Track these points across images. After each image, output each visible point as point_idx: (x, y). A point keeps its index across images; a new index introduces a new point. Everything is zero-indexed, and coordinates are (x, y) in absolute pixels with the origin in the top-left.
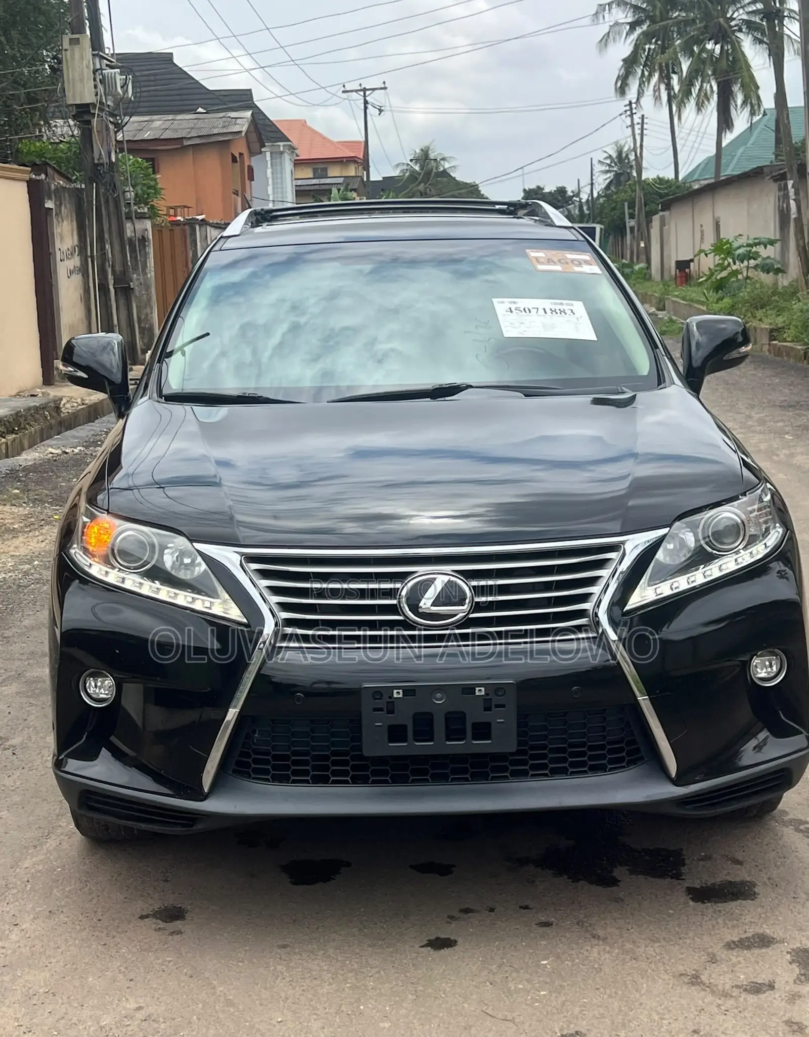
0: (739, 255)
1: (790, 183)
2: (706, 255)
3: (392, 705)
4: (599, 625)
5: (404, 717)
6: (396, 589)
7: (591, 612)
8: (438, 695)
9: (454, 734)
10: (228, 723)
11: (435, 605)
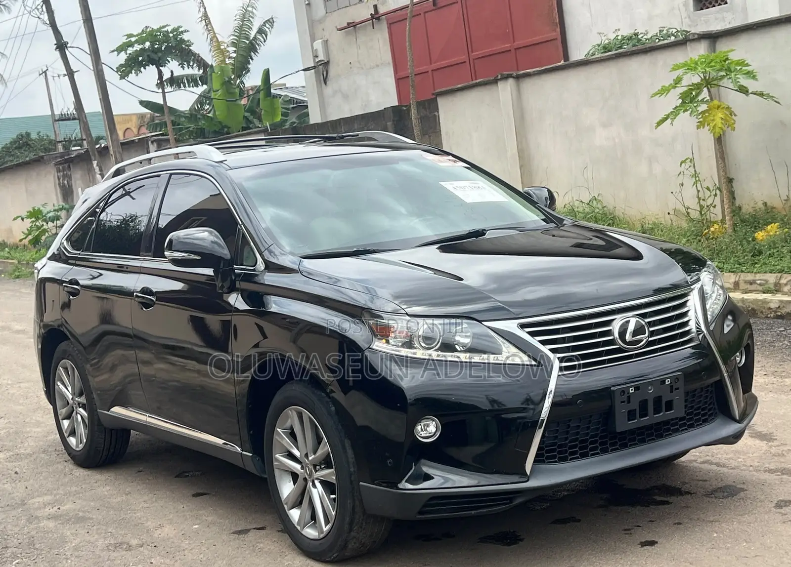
0: (50, 217)
1: (95, 163)
2: (23, 219)
3: (629, 397)
4: (700, 337)
5: (635, 405)
6: (611, 330)
7: (694, 330)
8: (650, 388)
9: (657, 410)
10: (540, 428)
11: (633, 337)
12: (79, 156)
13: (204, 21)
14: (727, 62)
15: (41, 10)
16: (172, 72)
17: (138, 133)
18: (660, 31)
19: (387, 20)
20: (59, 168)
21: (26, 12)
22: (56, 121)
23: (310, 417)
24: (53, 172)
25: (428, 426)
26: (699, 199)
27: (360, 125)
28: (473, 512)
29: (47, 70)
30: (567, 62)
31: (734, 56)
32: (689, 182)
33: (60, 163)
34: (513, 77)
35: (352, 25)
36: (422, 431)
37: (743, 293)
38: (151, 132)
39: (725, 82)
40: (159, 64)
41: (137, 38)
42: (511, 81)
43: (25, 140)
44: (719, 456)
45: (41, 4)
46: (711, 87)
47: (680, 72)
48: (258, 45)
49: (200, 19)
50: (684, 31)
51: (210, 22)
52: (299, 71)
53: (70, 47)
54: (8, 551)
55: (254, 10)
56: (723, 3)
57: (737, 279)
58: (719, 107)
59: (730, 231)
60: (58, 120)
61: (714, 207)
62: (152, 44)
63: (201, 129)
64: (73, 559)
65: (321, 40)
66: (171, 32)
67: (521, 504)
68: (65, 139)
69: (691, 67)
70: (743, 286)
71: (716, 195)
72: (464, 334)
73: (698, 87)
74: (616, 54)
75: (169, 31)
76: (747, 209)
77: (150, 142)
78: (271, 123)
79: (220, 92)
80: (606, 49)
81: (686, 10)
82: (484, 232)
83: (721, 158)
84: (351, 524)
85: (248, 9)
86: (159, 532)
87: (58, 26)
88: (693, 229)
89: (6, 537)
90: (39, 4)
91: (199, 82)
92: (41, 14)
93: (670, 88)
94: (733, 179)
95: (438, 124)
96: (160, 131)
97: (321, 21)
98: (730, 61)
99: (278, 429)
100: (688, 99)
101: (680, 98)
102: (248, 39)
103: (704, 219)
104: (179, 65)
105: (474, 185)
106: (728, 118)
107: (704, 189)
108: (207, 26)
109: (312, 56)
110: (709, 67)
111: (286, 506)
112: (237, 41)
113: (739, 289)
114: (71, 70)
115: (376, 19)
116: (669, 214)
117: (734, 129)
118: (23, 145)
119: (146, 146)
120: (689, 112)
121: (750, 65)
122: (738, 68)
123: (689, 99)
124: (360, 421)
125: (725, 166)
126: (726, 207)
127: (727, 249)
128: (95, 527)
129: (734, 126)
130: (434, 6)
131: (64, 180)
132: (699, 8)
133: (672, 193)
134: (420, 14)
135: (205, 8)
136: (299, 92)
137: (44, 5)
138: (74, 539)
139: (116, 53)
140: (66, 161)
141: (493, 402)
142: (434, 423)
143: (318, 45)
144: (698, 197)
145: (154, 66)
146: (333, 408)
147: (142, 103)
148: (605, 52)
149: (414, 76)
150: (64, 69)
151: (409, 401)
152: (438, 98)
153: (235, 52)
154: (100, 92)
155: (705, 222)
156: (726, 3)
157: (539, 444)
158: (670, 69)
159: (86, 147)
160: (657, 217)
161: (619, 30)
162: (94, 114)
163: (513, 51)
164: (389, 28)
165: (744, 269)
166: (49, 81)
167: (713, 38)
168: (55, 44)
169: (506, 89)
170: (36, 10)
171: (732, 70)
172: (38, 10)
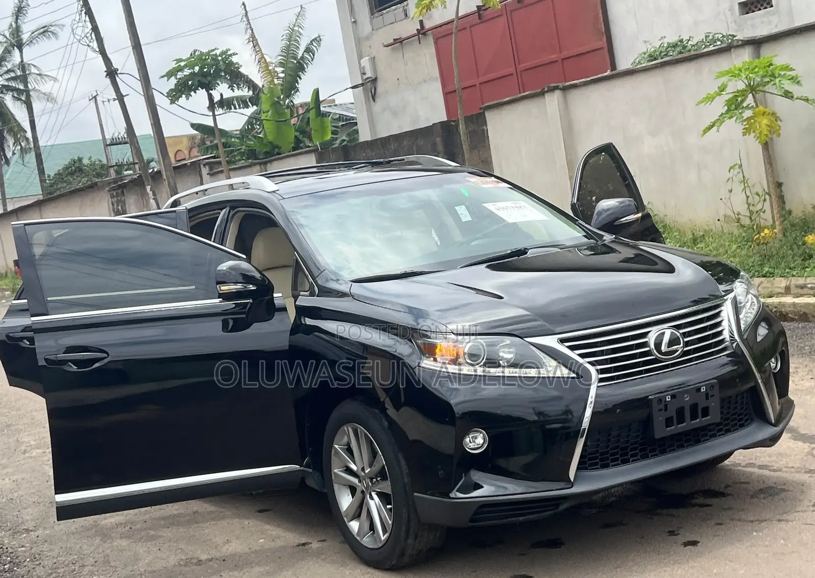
1: (148, 188)
3: (666, 406)
4: (734, 345)
5: (672, 412)
6: (647, 341)
7: (728, 339)
8: (686, 396)
9: (694, 417)
10: (582, 437)
11: (668, 348)
12: (133, 182)
13: (251, 43)
14: (771, 67)
15: (90, 38)
16: (221, 95)
17: (190, 157)
18: (706, 36)
19: (434, 36)
20: (113, 194)
21: (75, 40)
22: (107, 145)
23: (365, 433)
24: (107, 198)
25: (476, 438)
26: (749, 205)
27: (409, 141)
28: (521, 518)
29: (97, 95)
30: (614, 72)
31: (779, 61)
32: (738, 188)
33: (113, 189)
34: (561, 89)
35: (399, 41)
36: (471, 443)
37: (794, 298)
38: (202, 156)
39: (770, 88)
40: (208, 87)
41: (186, 62)
42: (558, 93)
43: (77, 165)
44: (762, 459)
45: (90, 32)
46: (756, 93)
47: (724, 79)
48: (306, 64)
49: (247, 41)
50: (730, 35)
51: (258, 44)
52: (347, 89)
53: (120, 74)
54: (85, 570)
55: (300, 30)
56: (768, 6)
57: (788, 284)
58: (764, 113)
59: (780, 236)
60: (110, 145)
61: (764, 212)
62: (201, 68)
63: (252, 150)
64: (147, 574)
65: (368, 57)
66: (219, 56)
67: (565, 510)
68: (116, 163)
69: (734, 74)
70: (794, 290)
71: (765, 200)
72: (507, 350)
73: (743, 93)
74: (662, 62)
75: (218, 54)
76: (797, 212)
77: (202, 166)
78: (321, 142)
79: (270, 113)
80: (652, 57)
81: (732, 15)
82: (526, 251)
83: (768, 163)
84: (407, 532)
85: (295, 28)
86: (226, 547)
87: (108, 53)
88: (744, 234)
89: (82, 556)
90: (88, 32)
91: (249, 103)
92: (90, 42)
93: (715, 95)
94: (782, 183)
95: (486, 138)
96: (211, 154)
97: (368, 38)
98: (774, 67)
99: (336, 446)
100: (733, 106)
101: (725, 105)
102: (295, 58)
103: (754, 225)
104: (229, 88)
105: (515, 205)
106: (774, 125)
107: (754, 195)
108: (254, 47)
109: (360, 74)
110: (752, 74)
111: (345, 519)
112: (285, 60)
113: (790, 294)
114: (122, 94)
115: (422, 34)
116: (719, 220)
117: (779, 135)
118: (75, 171)
119: (198, 169)
120: (735, 118)
121: (794, 70)
122: (782, 73)
123: (735, 105)
124: (412, 436)
125: (773, 171)
126: (775, 212)
127: (777, 254)
128: (166, 545)
129: (780, 132)
130: (479, 19)
131: (118, 205)
132: (745, 13)
133: (721, 199)
134: (466, 28)
135: (252, 30)
136: (348, 109)
137: (93, 33)
138: (147, 556)
139: (166, 78)
140: (120, 187)
141: (540, 414)
142: (481, 435)
143: (365, 62)
144: (747, 203)
145: (204, 89)
146: (386, 423)
147: (193, 126)
148: (652, 61)
149: (460, 90)
150: (115, 94)
151: (457, 415)
152: (486, 112)
153: (283, 72)
154: (151, 118)
155: (755, 227)
156: (772, 6)
157: (581, 453)
158: (715, 77)
159: (139, 172)
160: (707, 223)
161: (665, 37)
162: (145, 137)
163: (560, 62)
164: (436, 43)
165: (794, 273)
166: (99, 106)
167: (757, 43)
168: (105, 72)
169: (553, 101)
170: (85, 38)
171: (777, 75)
172: (87, 37)
